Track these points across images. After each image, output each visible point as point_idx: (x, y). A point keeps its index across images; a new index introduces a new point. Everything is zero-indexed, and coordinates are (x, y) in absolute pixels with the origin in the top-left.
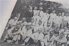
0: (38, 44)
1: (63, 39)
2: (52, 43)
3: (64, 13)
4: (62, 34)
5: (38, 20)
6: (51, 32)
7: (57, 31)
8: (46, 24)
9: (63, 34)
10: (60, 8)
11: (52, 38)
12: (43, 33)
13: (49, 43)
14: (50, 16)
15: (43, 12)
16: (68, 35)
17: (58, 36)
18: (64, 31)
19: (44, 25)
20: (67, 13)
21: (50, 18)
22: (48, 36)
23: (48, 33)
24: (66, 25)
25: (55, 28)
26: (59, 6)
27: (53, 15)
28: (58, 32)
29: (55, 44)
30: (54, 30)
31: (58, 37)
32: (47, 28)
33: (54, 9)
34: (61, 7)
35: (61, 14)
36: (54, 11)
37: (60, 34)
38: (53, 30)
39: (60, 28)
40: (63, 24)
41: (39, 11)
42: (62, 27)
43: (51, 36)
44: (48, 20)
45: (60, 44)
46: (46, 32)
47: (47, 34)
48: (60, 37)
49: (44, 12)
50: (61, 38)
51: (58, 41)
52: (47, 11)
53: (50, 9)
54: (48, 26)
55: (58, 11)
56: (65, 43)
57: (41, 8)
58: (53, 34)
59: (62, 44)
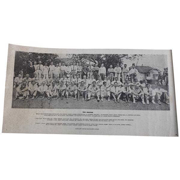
0: (45, 95)
1: (63, 87)
2: (55, 92)
3: (61, 63)
4: (61, 83)
5: (40, 74)
6: (53, 83)
7: (57, 80)
8: (47, 76)
10: (57, 59)
11: (54, 88)
12: (47, 85)
13: (53, 92)
14: (49, 69)
15: (43, 65)
18: (63, 80)
19: (46, 78)
20: (63, 63)
21: (50, 70)
22: (51, 86)
23: (51, 84)
24: (64, 74)
25: (56, 79)
26: (55, 57)
27: (52, 67)
28: (59, 81)
29: (58, 92)
30: (55, 80)
31: (59, 86)
32: (49, 80)
33: (52, 61)
34: (58, 57)
35: (58, 64)
36: (52, 63)
37: (60, 83)
38: (54, 80)
39: (60, 77)
40: (61, 74)
41: (39, 65)
42: (61, 76)
43: (53, 86)
44: (49, 72)
45: (62, 91)
46: (49, 84)
47: (50, 85)
48: (60, 86)
49: (44, 65)
50: (61, 86)
51: (59, 89)
52: (46, 64)
53: (48, 61)
54: (50, 78)
55: (55, 62)
56: (65, 90)
57: (40, 62)
58: (55, 84)
59: (63, 90)
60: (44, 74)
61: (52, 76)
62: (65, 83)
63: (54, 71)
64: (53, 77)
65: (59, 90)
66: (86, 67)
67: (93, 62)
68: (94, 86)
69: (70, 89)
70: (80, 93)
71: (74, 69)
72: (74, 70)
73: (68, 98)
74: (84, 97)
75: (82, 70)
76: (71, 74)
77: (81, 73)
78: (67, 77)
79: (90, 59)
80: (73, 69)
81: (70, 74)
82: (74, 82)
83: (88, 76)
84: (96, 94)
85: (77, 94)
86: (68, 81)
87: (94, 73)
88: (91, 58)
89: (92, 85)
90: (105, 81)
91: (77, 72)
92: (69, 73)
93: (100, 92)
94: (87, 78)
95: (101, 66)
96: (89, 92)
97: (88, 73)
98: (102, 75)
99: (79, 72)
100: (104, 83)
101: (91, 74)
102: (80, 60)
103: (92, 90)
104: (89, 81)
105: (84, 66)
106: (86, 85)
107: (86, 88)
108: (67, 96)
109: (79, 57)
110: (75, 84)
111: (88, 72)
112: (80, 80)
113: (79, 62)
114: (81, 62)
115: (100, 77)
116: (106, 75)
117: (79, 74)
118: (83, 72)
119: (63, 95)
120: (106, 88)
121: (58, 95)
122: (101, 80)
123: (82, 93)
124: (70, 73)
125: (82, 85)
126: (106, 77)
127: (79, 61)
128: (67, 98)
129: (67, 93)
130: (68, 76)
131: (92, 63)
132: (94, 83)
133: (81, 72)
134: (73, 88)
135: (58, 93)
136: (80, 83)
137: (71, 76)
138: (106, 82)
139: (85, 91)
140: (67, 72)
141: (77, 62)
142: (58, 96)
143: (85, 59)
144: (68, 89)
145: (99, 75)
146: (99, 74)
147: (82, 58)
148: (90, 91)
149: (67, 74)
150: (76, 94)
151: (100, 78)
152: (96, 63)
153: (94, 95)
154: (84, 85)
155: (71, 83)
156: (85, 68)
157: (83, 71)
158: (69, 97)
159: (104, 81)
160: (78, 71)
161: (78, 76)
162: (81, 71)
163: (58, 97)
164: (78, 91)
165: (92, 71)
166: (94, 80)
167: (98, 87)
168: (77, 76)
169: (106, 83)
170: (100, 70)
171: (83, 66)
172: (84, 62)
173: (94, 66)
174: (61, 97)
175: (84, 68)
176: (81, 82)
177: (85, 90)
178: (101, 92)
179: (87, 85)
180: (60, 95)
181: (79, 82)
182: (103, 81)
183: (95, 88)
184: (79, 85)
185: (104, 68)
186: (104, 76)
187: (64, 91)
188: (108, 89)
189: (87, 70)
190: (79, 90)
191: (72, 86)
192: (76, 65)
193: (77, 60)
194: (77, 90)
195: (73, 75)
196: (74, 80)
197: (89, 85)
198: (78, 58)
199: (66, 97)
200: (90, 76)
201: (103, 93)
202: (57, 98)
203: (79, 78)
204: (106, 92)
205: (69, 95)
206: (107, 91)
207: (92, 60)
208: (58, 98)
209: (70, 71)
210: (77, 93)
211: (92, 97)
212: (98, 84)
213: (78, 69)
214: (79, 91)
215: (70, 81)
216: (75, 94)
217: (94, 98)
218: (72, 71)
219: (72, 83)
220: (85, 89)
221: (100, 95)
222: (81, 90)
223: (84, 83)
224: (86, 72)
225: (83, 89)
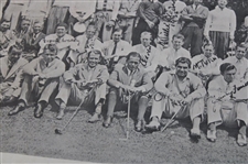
1: (53, 67)
2: (16, 83)
4: (48, 51)
6: (14, 49)
7: (33, 42)
9: (52, 50)
13: (6, 84)
17: (36, 57)
18: (57, 41)
21: (12, 1)
23: (5, 52)
24: (63, 20)
25: (27, 35)
29: (25, 84)
30: (24, 40)
31: (36, 62)
37: (41, 51)
38: (20, 40)
39: (44, 31)
40: (52, 18)
42: (50, 27)
43: (13, 60)
45: (42, 82)
48: (41, 62)
50: (45, 63)
51: (34, 73)
54: (3, 30)
56: (57, 79)
58: (19, 54)
59: (49, 81)
61: (14, 25)
62: (61, 55)
64: (19, 28)
65: (31, 77)
68: (181, 78)
69: (77, 77)
70: (118, 99)
71: (108, 8)
72: (105, 10)
73: (66, 111)
74: (134, 115)
75: (138, 11)
76: (91, 24)
77: (131, 22)
78: (75, 34)
80: (101, 7)
81: (87, 22)
82: (99, 53)
83: (162, 35)
84: (186, 107)
85: (105, 103)
86: (74, 46)
87: (185, 25)
89: (174, 72)
90: (230, 60)
91: (118, 16)
92: (85, 17)
93: (206, 100)
94: (153, 43)
95: (216, 4)
96: (158, 97)
97: (162, 26)
98: (218, 38)
99: (125, 18)
100: (224, 68)
101: (175, 29)
103: (173, 92)
104: (163, 56)
106: (146, 70)
107: (148, 79)
108: (63, 105)
110: (103, 62)
111: (162, 23)
112: (126, 47)
115: (208, 44)
116: (235, 40)
117: (124, 24)
118: (142, 20)
119: (45, 97)
120: (232, 89)
121: (23, 97)
122: (213, 56)
123: (129, 98)
124: (90, 18)
125: (131, 68)
126: (233, 45)
128: (62, 112)
129: (64, 94)
130: (78, 28)
132: (181, 64)
133: (132, 17)
134: (89, 77)
135: (26, 90)
136: (125, 59)
137: (92, 29)
138: (233, 64)
139: (141, 93)
140: (76, 16)
142: (22, 101)
144: (69, 76)
145: (208, 37)
146: (206, 34)
148: (163, 96)
149: (76, 21)
150: (101, 100)
151: (211, 47)
153: (176, 110)
154: (140, 67)
155: (85, 55)
156: (152, 7)
157: (143, 15)
158: (72, 108)
159: (226, 61)
160: (121, 13)
161: (120, 32)
162: (134, 14)
163: (22, 104)
164: (111, 87)
165: (180, 21)
166: (186, 54)
167: (197, 81)
168: (114, 30)
169: (233, 67)
170: (213, 18)
173: (188, 3)
174: (36, 105)
175: (146, 7)
176: (128, 57)
177: (143, 89)
178: (210, 103)
179: (151, 69)
181: (119, 53)
182: (220, 62)
183: (184, 86)
184: (119, 67)
185: (231, 14)
186: (226, 41)
187: (53, 85)
188: (238, 96)
189: (157, 12)
190: (118, 85)
191: (90, 66)
194: (108, 83)
195: (99, 26)
196: (98, 46)
197: (161, 69)
199: (56, 109)
200: (167, 35)
201: (218, 106)
202: (17, 109)
203: (123, 39)
204: (231, 106)
205: (72, 101)
206: (238, 101)
208: (21, 109)
209: (90, 12)
210: (107, 96)
211: (170, 121)
212: (197, 70)
213: (121, 8)
214: (117, 89)
216: (97, 101)
217: (179, 125)
218: (97, 11)
219: (92, 55)
220: (141, 83)
221: (206, 116)
222: (123, 86)
223: (141, 59)
224: (155, 20)
225: (133, 85)
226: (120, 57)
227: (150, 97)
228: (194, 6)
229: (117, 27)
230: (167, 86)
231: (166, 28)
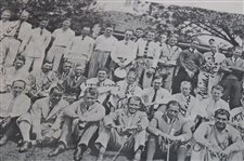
0: (11, 130)
1: (94, 110)
2: (57, 125)
3: (101, 26)
4: (89, 95)
5: (13, 52)
6: (56, 90)
7: (74, 84)
8: (38, 65)
9: (93, 94)
10: (87, 12)
11: (56, 109)
12: (28, 95)
13: (46, 125)
14: (53, 39)
15: (30, 26)
16: (108, 98)
17: (77, 100)
18: (98, 85)
19: (31, 69)
20: (109, 25)
21: (54, 43)
22: (44, 103)
23: (46, 93)
24: (104, 64)
25: (68, 77)
26: (84, 5)
27: (64, 36)
28: (79, 87)
29: (66, 126)
30: (65, 82)
31: (76, 104)
32: (40, 79)
33: (68, 15)
34: (92, 7)
35: (88, 29)
36: (68, 22)
38: (61, 82)
39: (86, 74)
40: (93, 62)
41: (17, 22)
42: (92, 71)
43: (54, 102)
44: (47, 50)
45: (83, 125)
46: (39, 91)
47: (40, 97)
48: (82, 105)
49: (35, 25)
50: (86, 106)
51: (75, 116)
52: (45, 22)
53: (54, 15)
54: (46, 71)
55: (81, 21)
56: (97, 123)
57: (25, 14)
58: (60, 96)
59: (90, 124)
60: (28, 54)
61: (56, 66)
62: (102, 99)
63: (67, 51)
64: (61, 70)
65: (72, 119)
66: (196, 51)
67: (226, 39)
68: (220, 129)
69: (117, 122)
70: (158, 147)
71: (148, 55)
72: (145, 57)
73: (105, 156)
75: (178, 60)
76: (131, 70)
77: (171, 71)
78: (116, 79)
79: (215, 26)
80: (141, 54)
81: (128, 68)
82: (139, 99)
83: (201, 85)
84: (225, 159)
85: (144, 150)
86: (114, 91)
87: (224, 77)
88: (221, 26)
89: (213, 123)
91: (159, 64)
92: (126, 63)
94: (192, 93)
96: (197, 147)
97: (201, 76)
99: (166, 67)
101: (214, 80)
102: (176, 26)
103: (211, 143)
105: (188, 48)
106: (186, 119)
107: (187, 129)
108: (103, 150)
109: (174, 16)
110: (142, 108)
111: (201, 73)
112: (165, 96)
113: (169, 32)
114: (179, 32)
117: (164, 72)
118: (182, 70)
119: (85, 141)
121: (63, 139)
123: (168, 147)
124: (131, 64)
125: (171, 117)
127: (171, 28)
128: (101, 157)
129: (103, 139)
130: (119, 73)
131: (219, 42)
133: (172, 66)
134: (129, 123)
135: (66, 132)
136: (164, 107)
137: (132, 75)
139: (180, 143)
140: (117, 61)
141: (162, 32)
142: (62, 143)
143: (194, 25)
144: (109, 120)
147: (183, 20)
148: (202, 146)
149: (117, 66)
150: (141, 147)
152: (236, 44)
154: (180, 116)
155: (125, 101)
156: (192, 57)
157: (183, 65)
158: (111, 153)
161: (160, 80)
162: (174, 63)
163: (62, 146)
164: (151, 135)
166: (225, 105)
167: (236, 134)
168: (155, 78)
171: (183, 48)
172: (191, 34)
173: (227, 55)
174: (76, 148)
175: (186, 56)
176: (168, 105)
177: (182, 138)
179: (190, 119)
180: (74, 139)
181: (159, 101)
183: (222, 137)
184: (159, 114)
187: (93, 129)
189: (197, 63)
190: (157, 132)
191: (130, 112)
192: (156, 40)
193: (165, 26)
194: (147, 130)
195: (140, 73)
196: (139, 92)
197: (200, 119)
198: (167, 16)
199: (96, 153)
200: (207, 86)
202: (57, 151)
203: (163, 87)
207: (223, 33)
208: (61, 151)
209: (131, 58)
210: (146, 143)
212: (236, 122)
213: (161, 56)
214: (157, 137)
215: (122, 95)
216: (136, 147)
218: (138, 57)
219: (133, 101)
220: (180, 132)
222: (162, 134)
223: (181, 109)
224: (195, 70)
225: (172, 133)
226: (160, 105)
227: (189, 146)
228: (233, 58)
229: (157, 74)
230: (206, 137)
231: (205, 78)
